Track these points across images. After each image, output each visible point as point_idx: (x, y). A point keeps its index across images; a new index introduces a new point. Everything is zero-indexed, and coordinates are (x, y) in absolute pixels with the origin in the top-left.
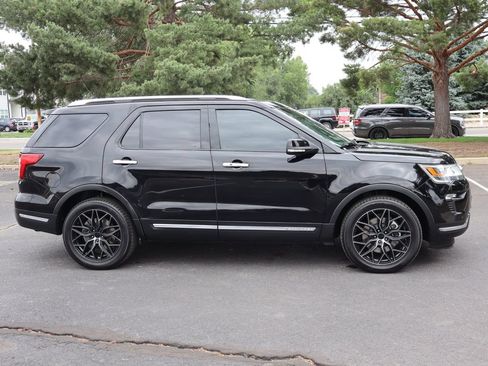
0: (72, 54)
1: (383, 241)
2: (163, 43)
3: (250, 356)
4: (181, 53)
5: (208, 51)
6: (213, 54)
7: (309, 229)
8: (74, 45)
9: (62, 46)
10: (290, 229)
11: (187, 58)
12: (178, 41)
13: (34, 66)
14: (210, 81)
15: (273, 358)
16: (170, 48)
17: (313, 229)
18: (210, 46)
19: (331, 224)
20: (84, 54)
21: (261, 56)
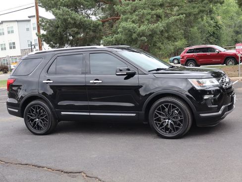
0: (75, 23)
1: (170, 121)
2: (124, 13)
3: (62, 171)
4: (134, 17)
5: (152, 15)
6: (155, 16)
7: (132, 115)
8: (76, 18)
9: (69, 19)
10: (123, 114)
11: (139, 20)
12: (134, 10)
13: (58, 31)
14: (150, 33)
15: (71, 173)
16: (128, 15)
17: (134, 115)
18: (153, 12)
19: (143, 112)
20: (82, 22)
21: (184, 15)
